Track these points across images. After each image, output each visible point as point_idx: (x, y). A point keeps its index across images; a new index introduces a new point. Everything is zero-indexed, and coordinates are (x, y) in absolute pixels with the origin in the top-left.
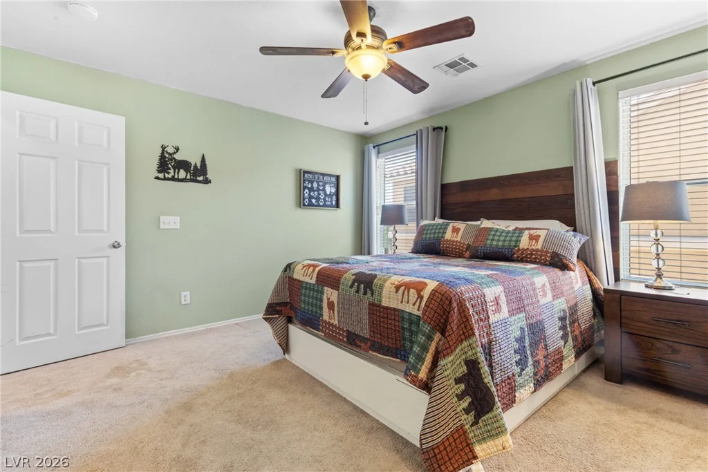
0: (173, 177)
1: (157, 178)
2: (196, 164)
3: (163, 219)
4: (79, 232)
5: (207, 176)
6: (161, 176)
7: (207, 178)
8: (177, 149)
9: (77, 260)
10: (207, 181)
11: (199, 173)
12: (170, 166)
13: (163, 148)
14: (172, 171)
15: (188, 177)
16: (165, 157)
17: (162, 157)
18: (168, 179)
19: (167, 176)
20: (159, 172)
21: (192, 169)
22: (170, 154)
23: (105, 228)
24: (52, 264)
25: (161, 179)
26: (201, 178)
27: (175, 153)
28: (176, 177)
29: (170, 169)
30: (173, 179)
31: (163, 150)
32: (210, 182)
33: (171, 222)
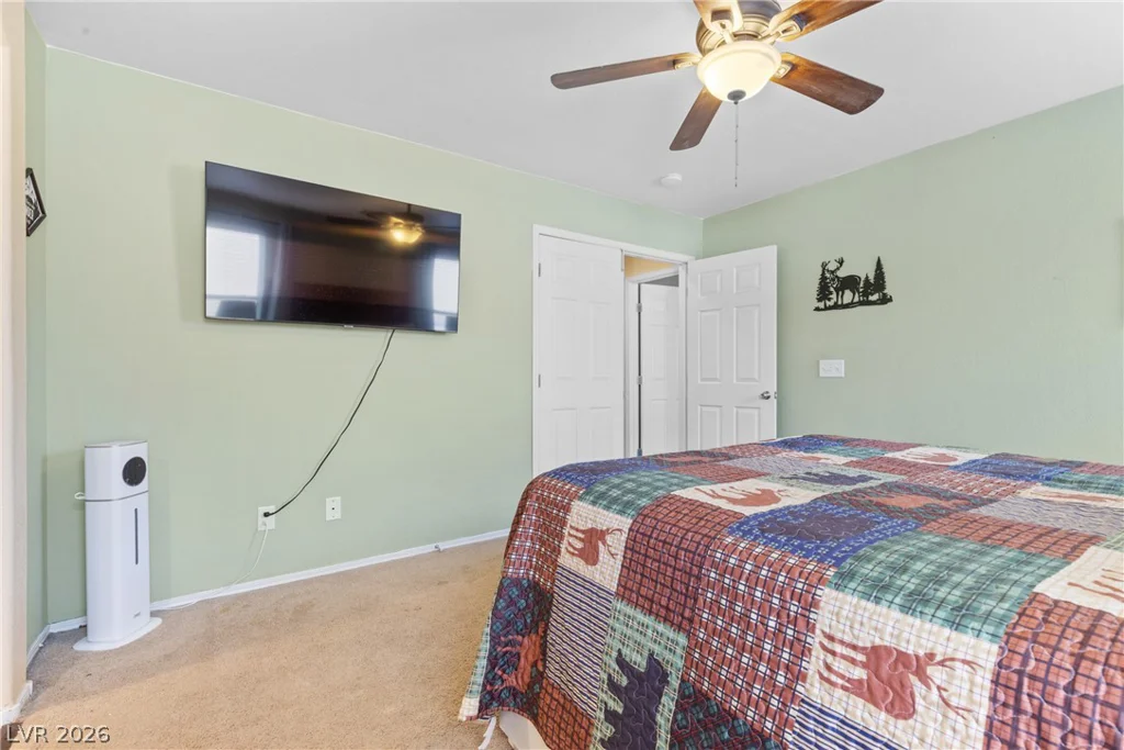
0: (836, 303)
1: (817, 309)
2: (867, 277)
3: (823, 364)
4: (738, 380)
5: (885, 291)
6: (821, 305)
7: (885, 295)
8: (841, 262)
9: (735, 409)
10: (885, 300)
11: (873, 290)
12: (832, 289)
13: (824, 266)
14: (834, 296)
15: (856, 299)
16: (826, 278)
17: (823, 278)
18: (831, 308)
19: (828, 303)
20: (819, 300)
21: (861, 285)
22: (832, 272)
23: (756, 376)
24: (717, 410)
25: (822, 310)
26: (875, 297)
27: (838, 269)
28: (840, 303)
29: (831, 293)
30: (836, 306)
31: (824, 269)
32: (890, 300)
33: (833, 368)
